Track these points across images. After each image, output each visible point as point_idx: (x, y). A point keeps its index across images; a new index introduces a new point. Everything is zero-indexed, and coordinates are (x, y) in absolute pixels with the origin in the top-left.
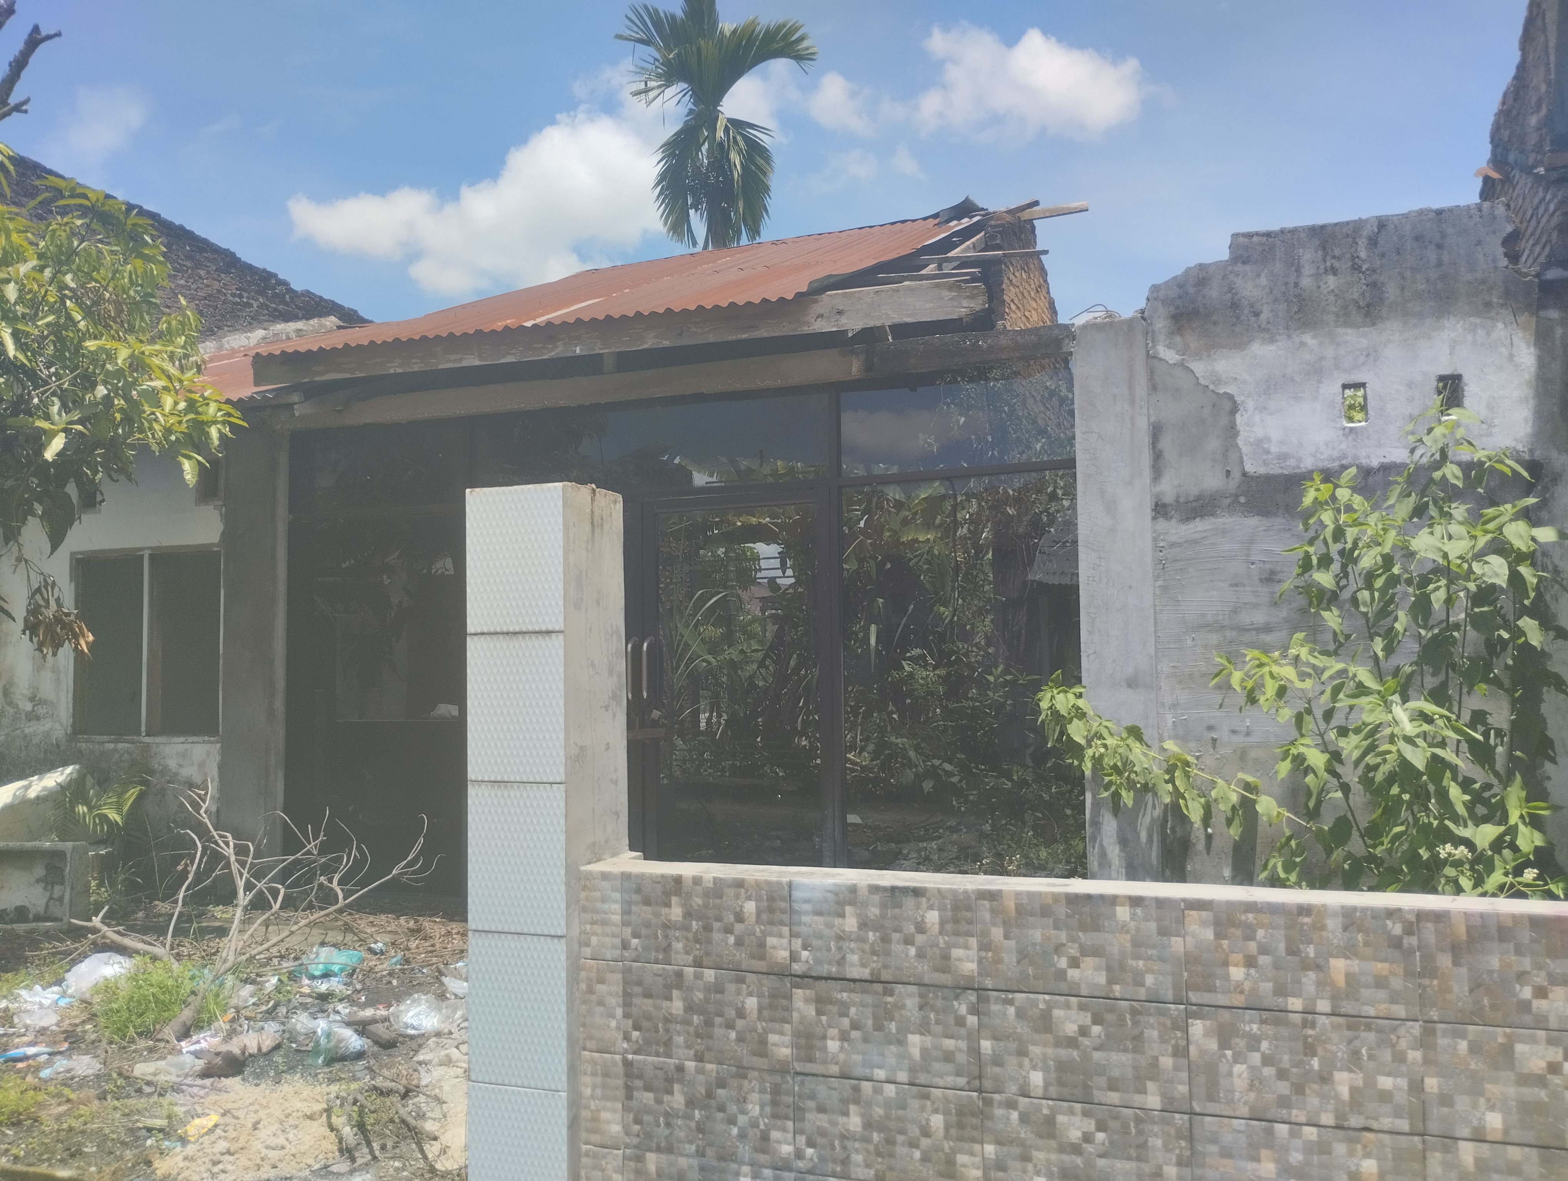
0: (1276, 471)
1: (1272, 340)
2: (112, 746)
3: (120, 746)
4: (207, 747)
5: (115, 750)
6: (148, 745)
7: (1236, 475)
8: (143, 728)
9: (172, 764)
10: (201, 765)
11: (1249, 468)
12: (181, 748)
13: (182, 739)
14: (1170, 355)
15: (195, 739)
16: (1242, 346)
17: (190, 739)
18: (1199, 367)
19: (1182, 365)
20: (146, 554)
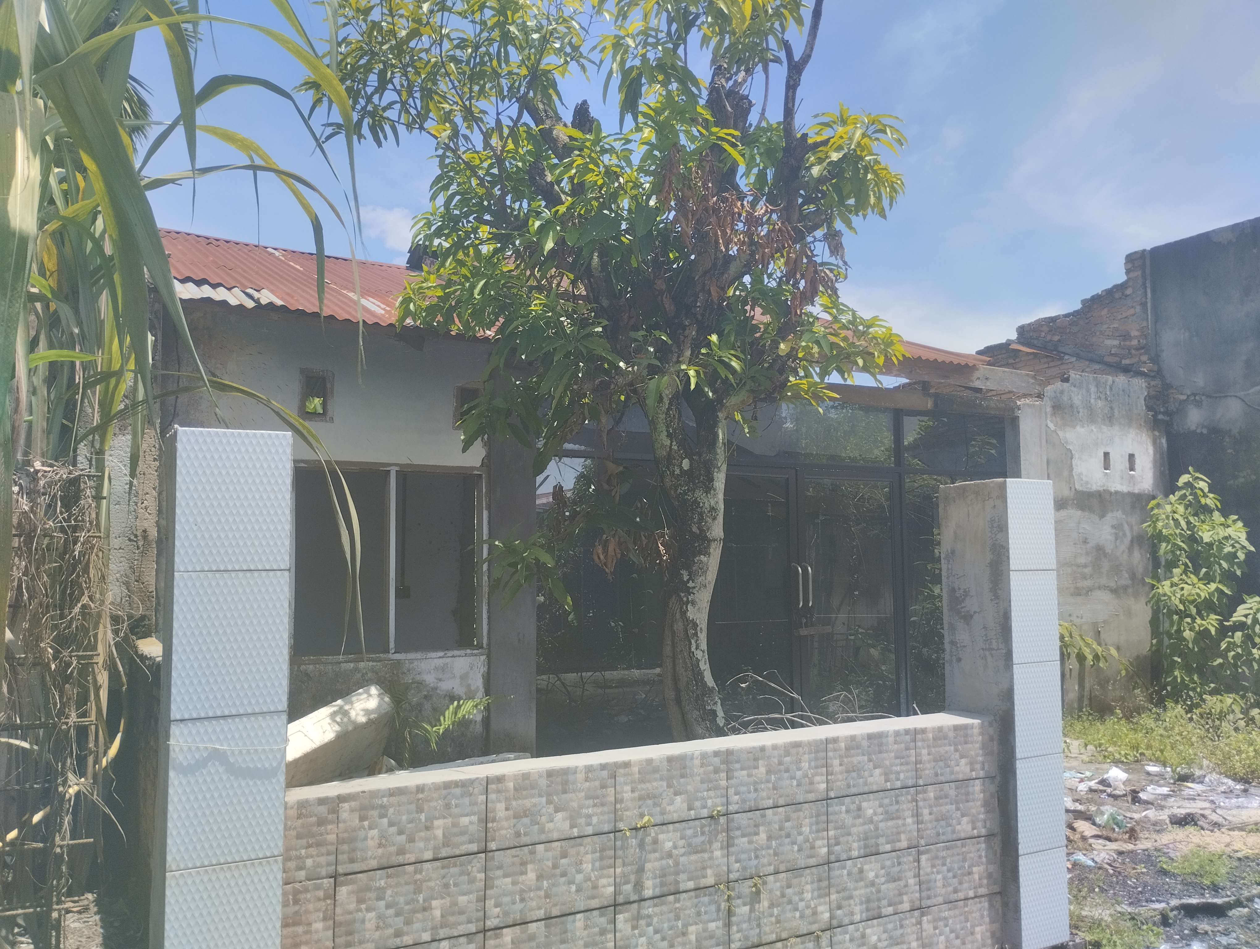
0: (1085, 490)
1: (1083, 427)
2: (352, 665)
3: (362, 665)
4: (469, 660)
5: (356, 669)
6: (399, 661)
7: (1073, 489)
8: (392, 645)
9: (430, 679)
10: (464, 677)
11: (1077, 487)
12: (440, 662)
13: (441, 654)
14: (1052, 426)
15: (456, 653)
16: (1074, 427)
17: (450, 653)
18: (1060, 433)
19: (1055, 431)
20: (393, 471)
